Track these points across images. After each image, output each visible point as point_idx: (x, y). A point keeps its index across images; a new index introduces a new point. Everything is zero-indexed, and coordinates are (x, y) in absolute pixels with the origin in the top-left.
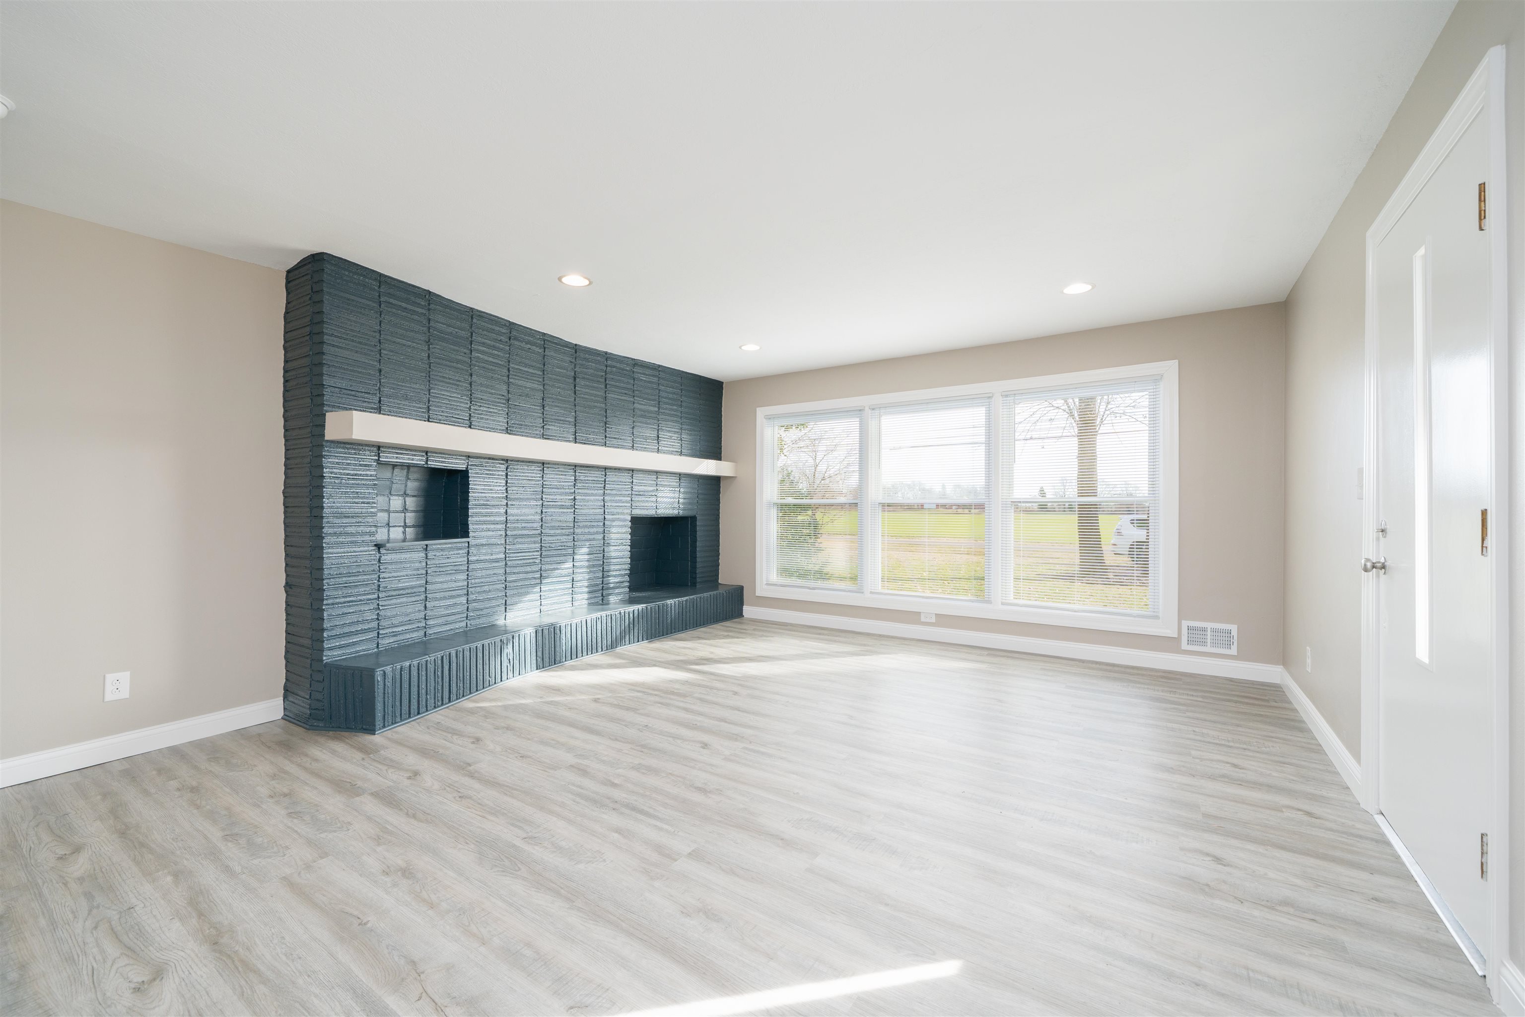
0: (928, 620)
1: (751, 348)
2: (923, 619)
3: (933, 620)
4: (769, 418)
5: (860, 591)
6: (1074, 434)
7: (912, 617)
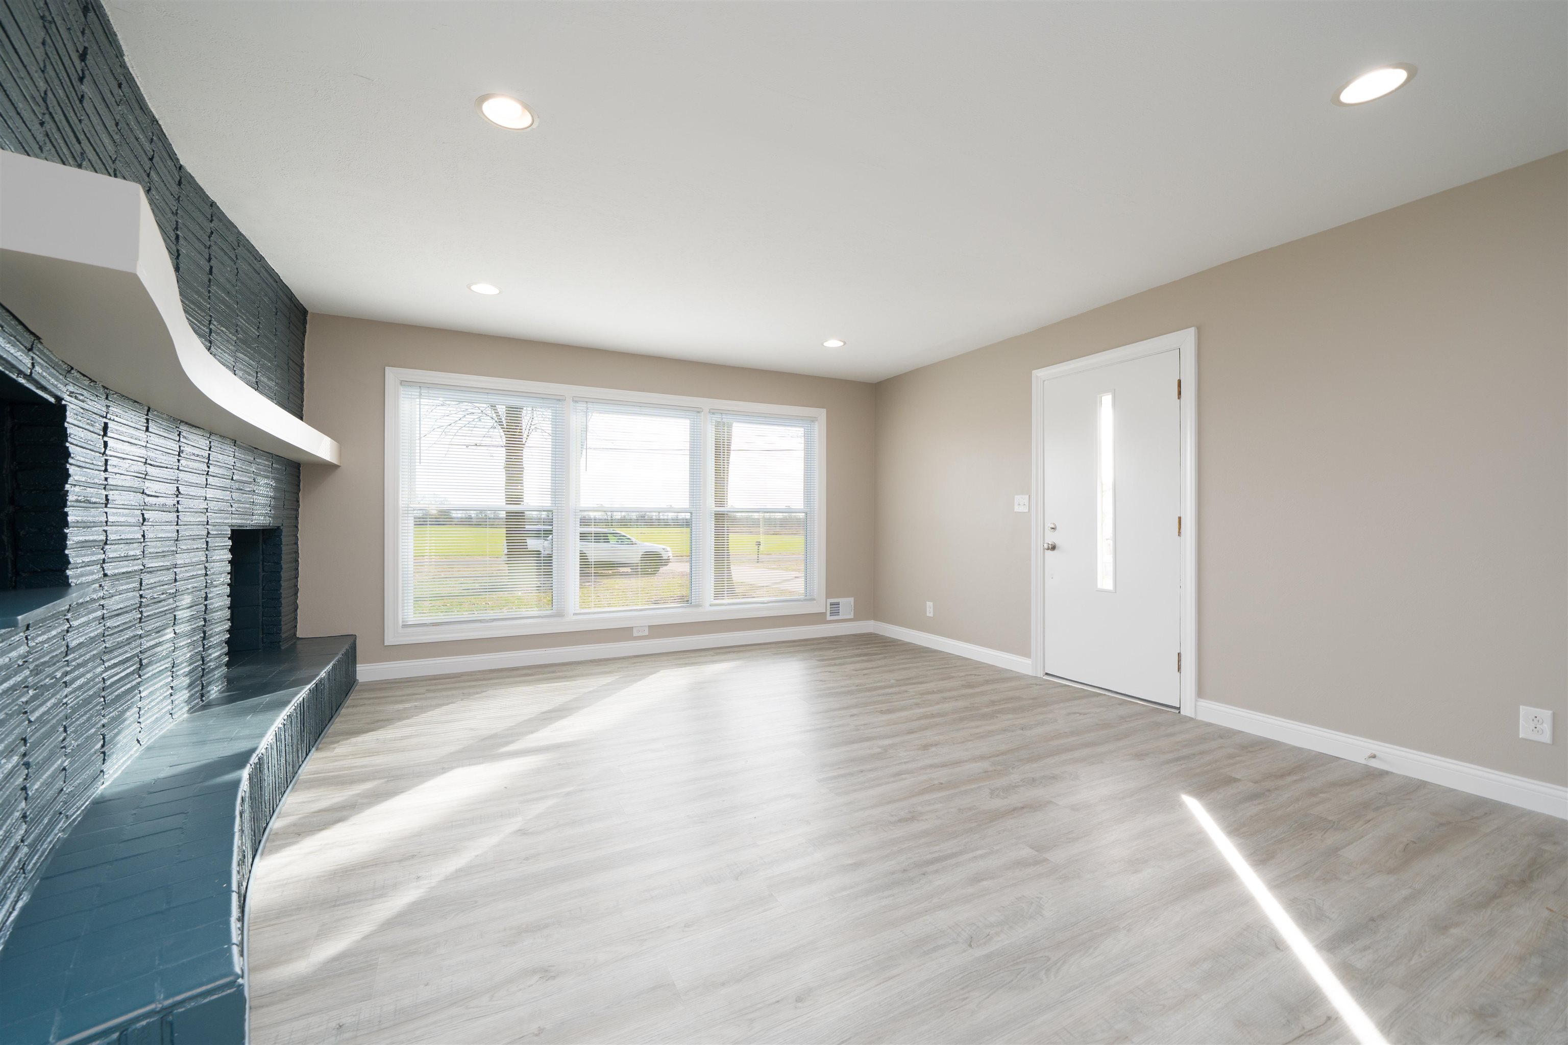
0: (640, 634)
1: (485, 289)
2: (635, 634)
3: (646, 633)
4: (403, 383)
5: (560, 614)
6: (501, 443)
7: (623, 633)
